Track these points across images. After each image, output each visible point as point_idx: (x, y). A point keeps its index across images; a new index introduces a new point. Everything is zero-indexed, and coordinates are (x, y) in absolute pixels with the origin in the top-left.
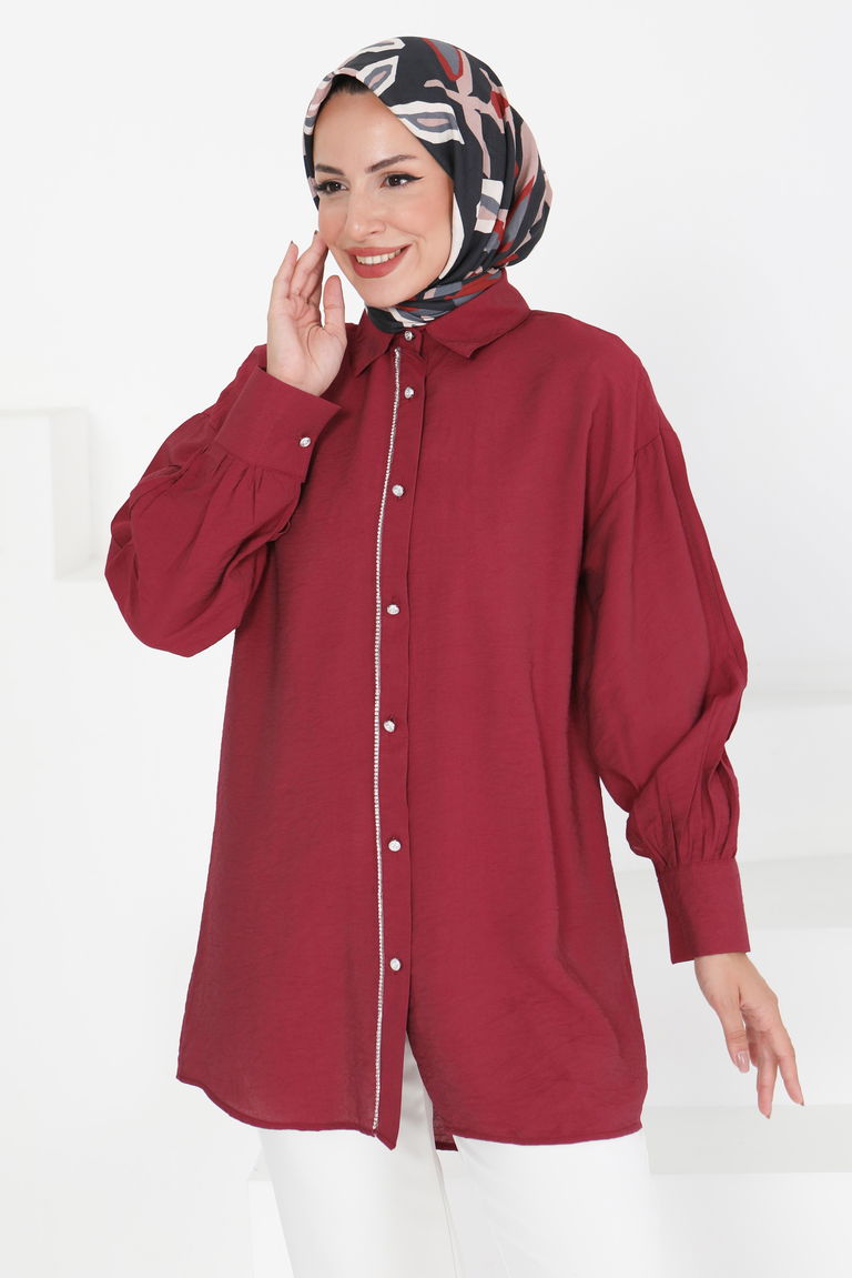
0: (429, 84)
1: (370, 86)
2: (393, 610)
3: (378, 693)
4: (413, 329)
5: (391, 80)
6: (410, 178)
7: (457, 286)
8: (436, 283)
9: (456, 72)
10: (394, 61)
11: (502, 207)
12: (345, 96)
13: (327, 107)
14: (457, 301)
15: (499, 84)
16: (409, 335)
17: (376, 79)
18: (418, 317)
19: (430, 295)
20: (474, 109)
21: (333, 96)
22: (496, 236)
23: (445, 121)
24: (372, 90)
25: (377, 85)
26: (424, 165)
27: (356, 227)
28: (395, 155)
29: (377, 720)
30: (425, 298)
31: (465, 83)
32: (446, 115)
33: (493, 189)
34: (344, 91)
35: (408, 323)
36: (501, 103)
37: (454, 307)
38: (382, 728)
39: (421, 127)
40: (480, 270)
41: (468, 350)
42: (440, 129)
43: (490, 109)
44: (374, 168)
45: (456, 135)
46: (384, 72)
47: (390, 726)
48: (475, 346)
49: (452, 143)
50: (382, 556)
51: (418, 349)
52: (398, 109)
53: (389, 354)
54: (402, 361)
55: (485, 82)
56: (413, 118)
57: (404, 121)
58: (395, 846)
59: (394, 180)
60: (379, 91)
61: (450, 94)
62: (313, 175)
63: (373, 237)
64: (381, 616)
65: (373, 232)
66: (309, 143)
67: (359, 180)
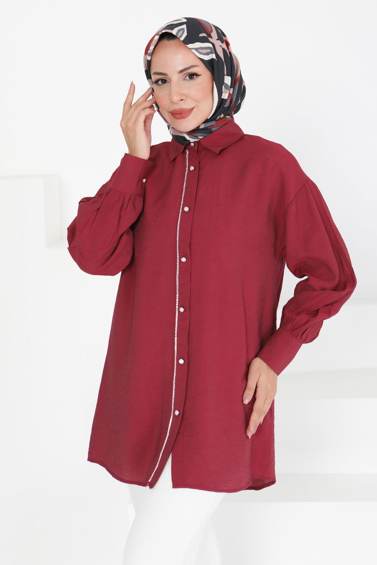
0: (201, 35)
1: (178, 37)
2: (184, 260)
3: (177, 295)
4: (194, 142)
5: (185, 34)
6: (197, 75)
7: (213, 123)
8: (206, 121)
9: (210, 30)
10: (184, 26)
11: (231, 87)
12: (165, 42)
13: (157, 47)
14: (213, 129)
15: (225, 36)
16: (192, 144)
17: (180, 33)
18: (197, 137)
19: (202, 127)
20: (218, 44)
21: (160, 43)
22: (229, 100)
23: (209, 51)
24: (179, 39)
25: (181, 36)
26: (201, 69)
27: (175, 98)
28: (190, 65)
29: (177, 307)
30: (200, 128)
31: (214, 35)
32: (209, 48)
33: (228, 80)
34: (165, 40)
35: (192, 140)
36: (228, 44)
37: (211, 132)
38: (179, 311)
39: (200, 53)
40: (222, 116)
41: (217, 150)
42: (208, 54)
43: (224, 46)
44: (181, 71)
45: (214, 56)
46: (182, 31)
47: (182, 310)
48: (220, 149)
49: (212, 60)
50: (179, 237)
51: (196, 150)
52: (190, 46)
53: (184, 152)
54: (189, 155)
55: (221, 36)
56: (197, 49)
57: (194, 51)
58: (181, 361)
59: (192, 76)
60: (182, 39)
61: (210, 39)
62: (151, 78)
63: (181, 102)
64: (179, 263)
65: (182, 100)
66: (149, 64)
67: (175, 77)
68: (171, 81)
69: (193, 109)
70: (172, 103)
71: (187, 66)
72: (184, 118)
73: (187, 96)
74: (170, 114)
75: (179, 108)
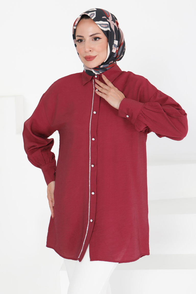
0: (103, 17)
1: (91, 17)
2: (93, 139)
3: (90, 158)
4: (97, 75)
5: (95, 16)
6: (99, 38)
7: (108, 65)
8: (103, 64)
9: (108, 15)
10: (95, 12)
11: (117, 47)
12: (84, 20)
13: (79, 22)
14: (107, 69)
15: (116, 19)
16: (96, 77)
17: (92, 16)
18: (98, 72)
19: (102, 67)
20: (112, 23)
21: (81, 20)
22: (116, 53)
23: (107, 26)
24: (91, 18)
25: (92, 17)
26: (102, 35)
27: (87, 50)
28: (96, 33)
29: (90, 165)
30: (100, 67)
31: (110, 18)
32: (107, 24)
33: (116, 42)
34: (84, 19)
35: (96, 74)
36: (117, 24)
38: (91, 167)
39: (102, 27)
40: (112, 62)
42: (106, 27)
43: (115, 24)
44: (91, 36)
45: (109, 29)
46: (93, 15)
47: (93, 166)
49: (108, 31)
50: (91, 127)
52: (97, 22)
53: (92, 81)
55: (114, 19)
56: (100, 25)
57: (98, 25)
58: (93, 193)
59: (96, 39)
60: (93, 18)
61: (108, 20)
62: (75, 39)
63: (90, 52)
64: (91, 141)
65: (90, 51)
66: (75, 31)
67: (88, 39)
68: (85, 41)
69: (96, 56)
70: (86, 52)
71: (95, 33)
72: (91, 60)
73: (93, 49)
74: (84, 58)
75: (89, 55)
